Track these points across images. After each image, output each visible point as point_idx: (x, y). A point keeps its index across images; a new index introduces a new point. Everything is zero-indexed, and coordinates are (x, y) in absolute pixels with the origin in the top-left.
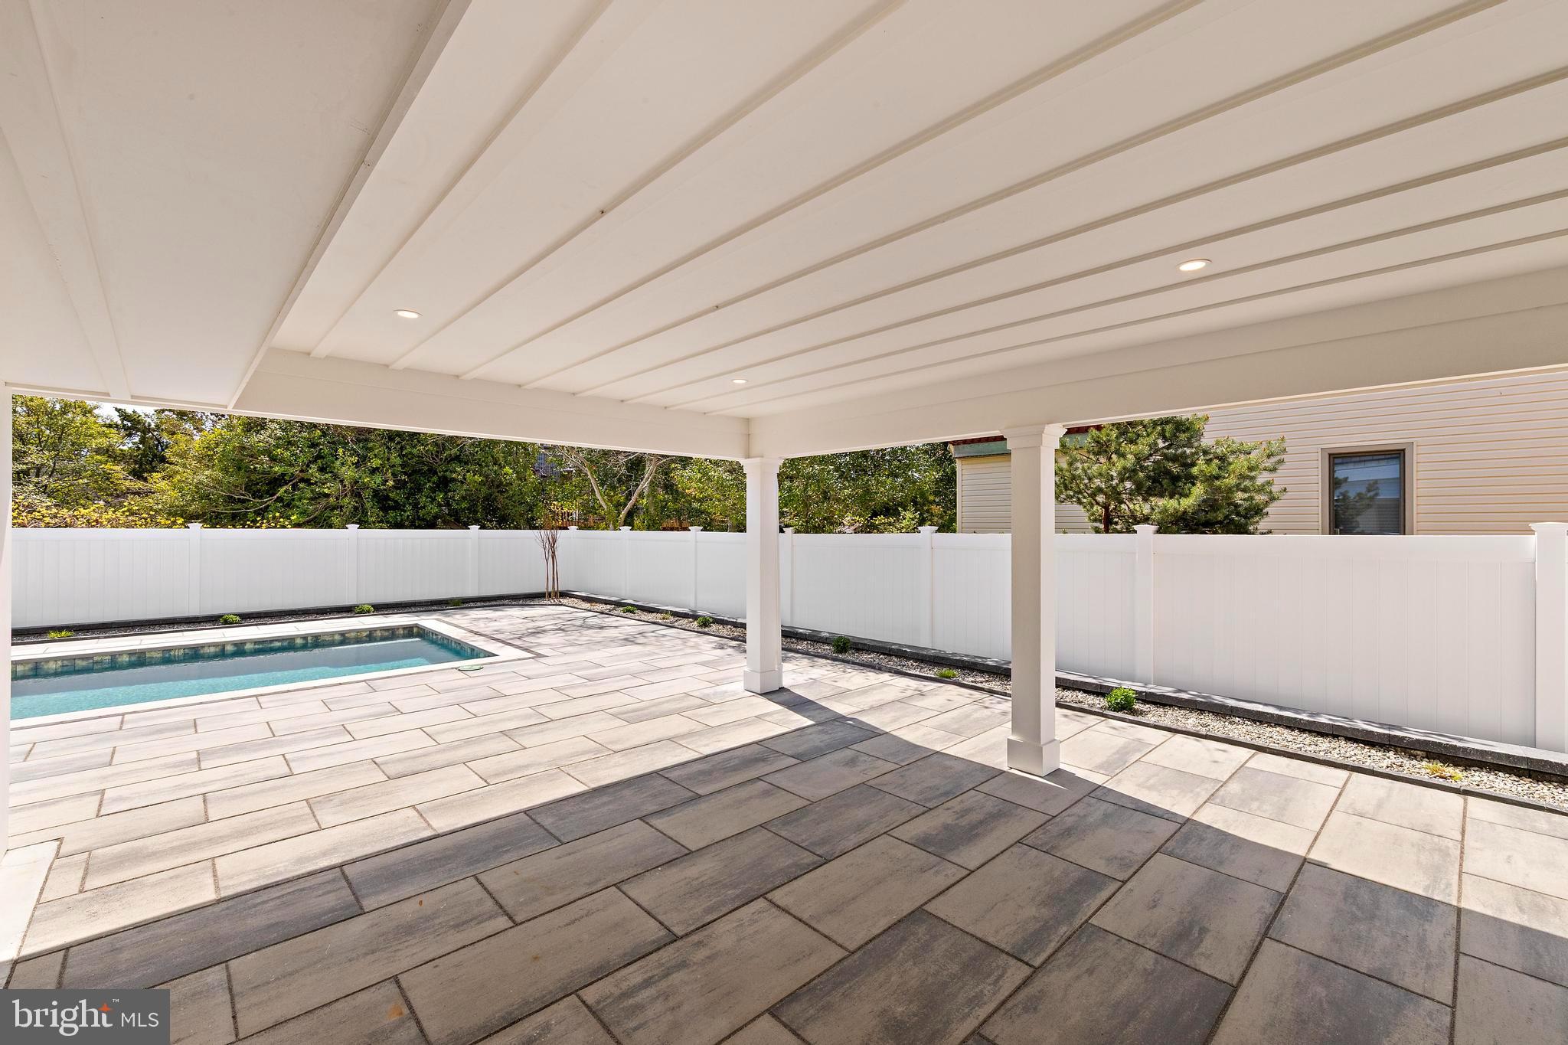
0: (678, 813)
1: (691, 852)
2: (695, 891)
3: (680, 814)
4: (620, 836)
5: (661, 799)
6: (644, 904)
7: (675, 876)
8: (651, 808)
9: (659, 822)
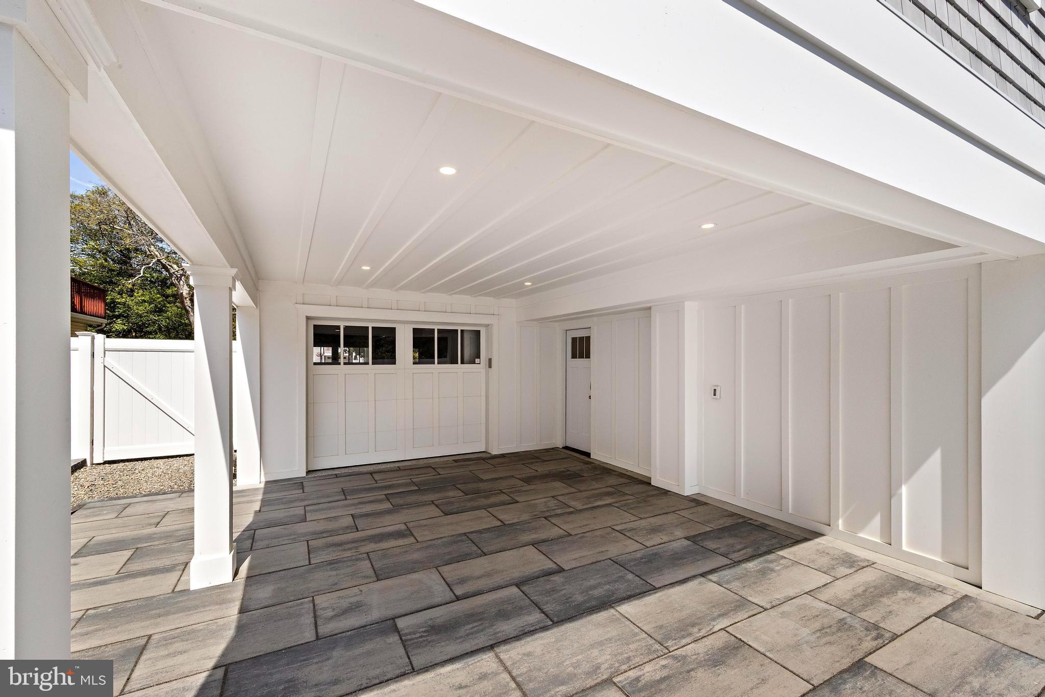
0: (537, 571)
1: (533, 545)
2: (535, 529)
3: (535, 570)
4: (575, 559)
5: (548, 587)
6: (557, 527)
7: (542, 535)
8: (557, 578)
9: (549, 565)
